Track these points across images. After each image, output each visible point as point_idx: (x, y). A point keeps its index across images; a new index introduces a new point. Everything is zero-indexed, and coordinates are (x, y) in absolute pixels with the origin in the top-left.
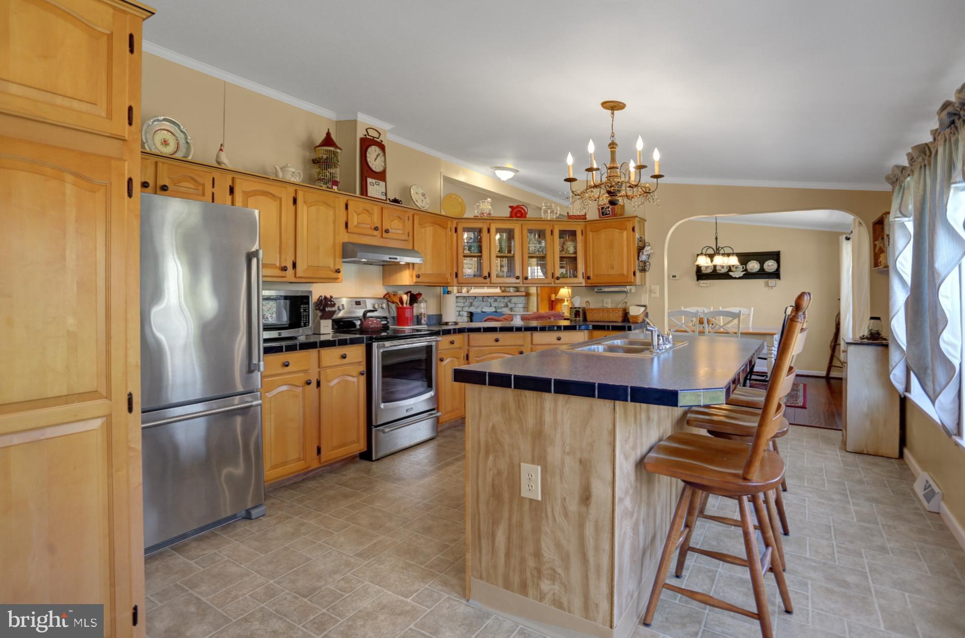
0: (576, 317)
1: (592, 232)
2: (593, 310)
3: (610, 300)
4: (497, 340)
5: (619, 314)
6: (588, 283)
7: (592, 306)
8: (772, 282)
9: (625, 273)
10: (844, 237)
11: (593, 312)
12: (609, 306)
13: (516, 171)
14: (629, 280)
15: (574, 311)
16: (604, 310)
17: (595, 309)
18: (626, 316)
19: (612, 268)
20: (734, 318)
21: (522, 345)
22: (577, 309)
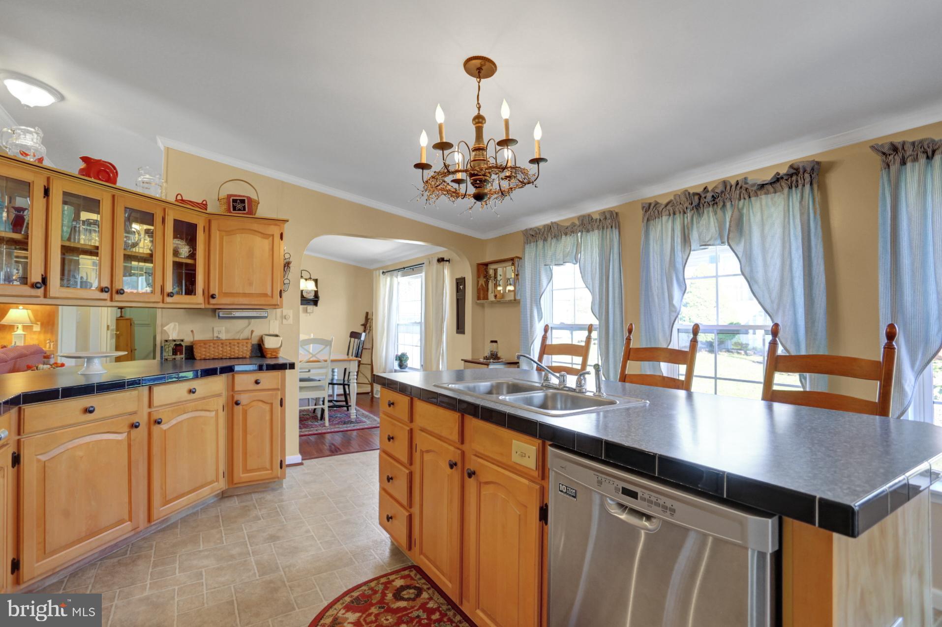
0: (175, 352)
1: (219, 230)
2: (205, 342)
3: (224, 328)
4: (89, 411)
5: (247, 347)
6: (209, 303)
7: (198, 337)
8: (310, 308)
9: (269, 293)
10: (381, 271)
11: (207, 346)
12: (223, 336)
13: (62, 98)
14: (274, 302)
15: (172, 345)
16: (217, 342)
17: (209, 341)
18: (259, 350)
19: (251, 284)
20: (326, 346)
21: (135, 413)
22: (178, 343)
